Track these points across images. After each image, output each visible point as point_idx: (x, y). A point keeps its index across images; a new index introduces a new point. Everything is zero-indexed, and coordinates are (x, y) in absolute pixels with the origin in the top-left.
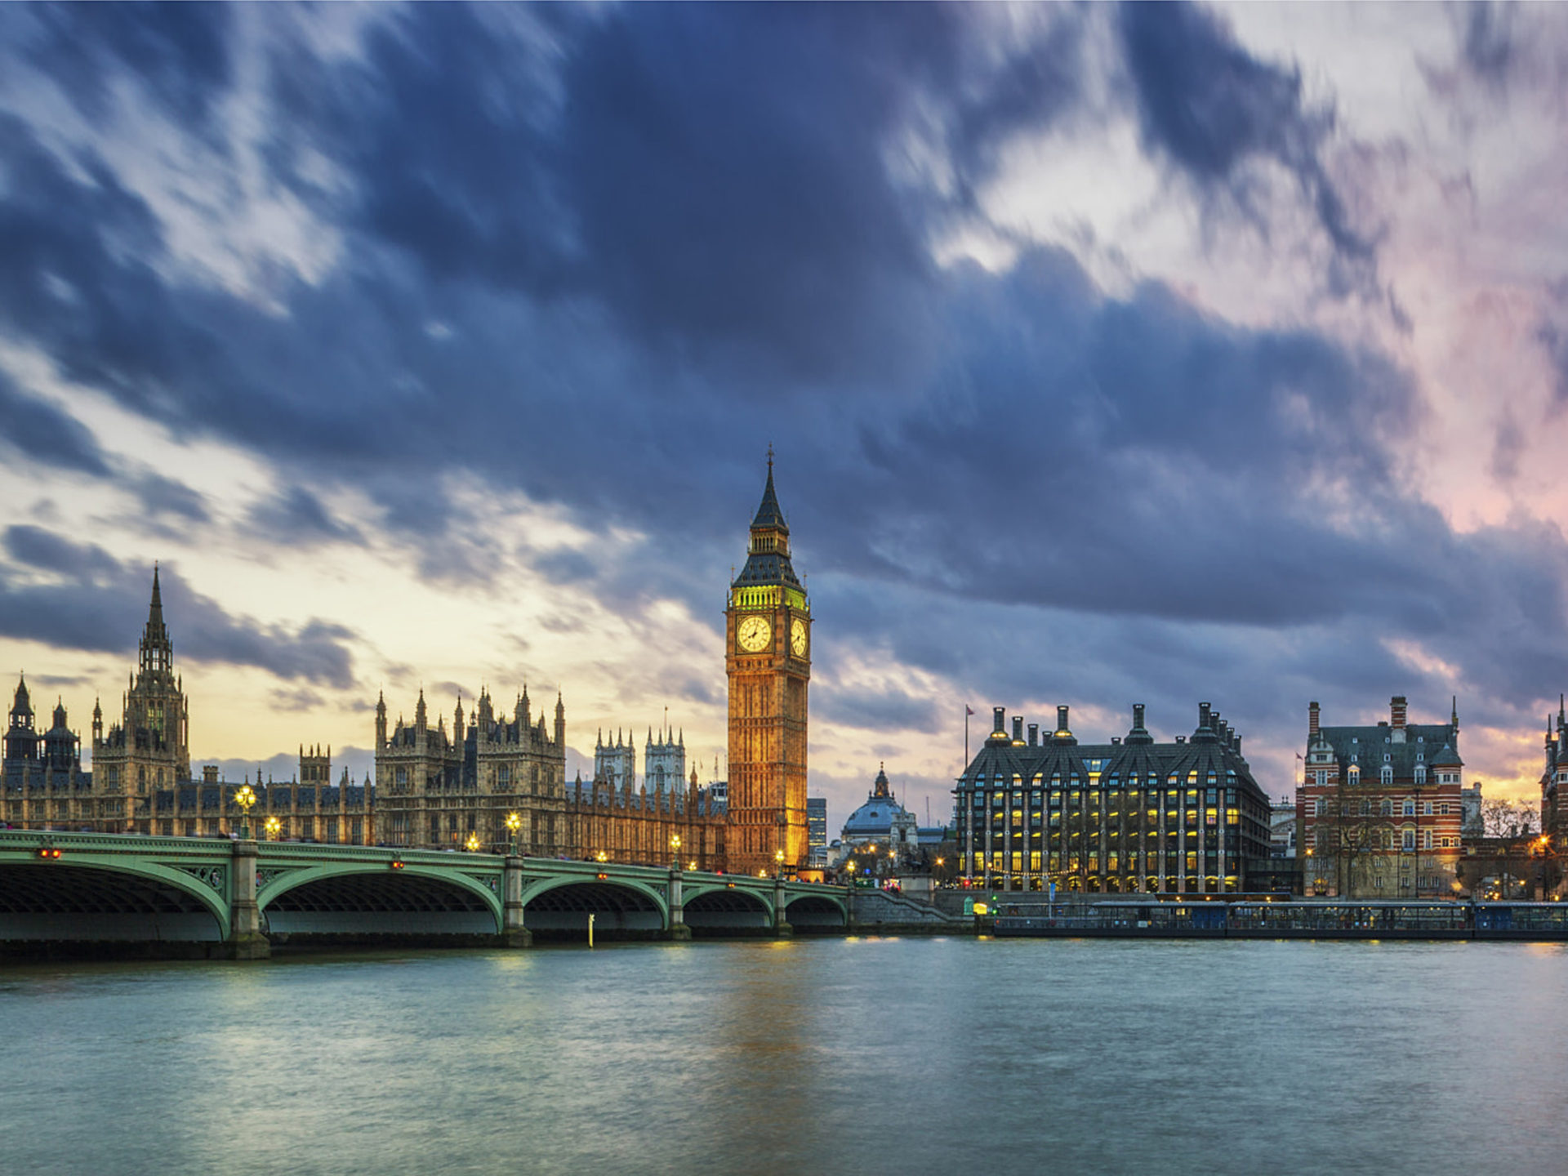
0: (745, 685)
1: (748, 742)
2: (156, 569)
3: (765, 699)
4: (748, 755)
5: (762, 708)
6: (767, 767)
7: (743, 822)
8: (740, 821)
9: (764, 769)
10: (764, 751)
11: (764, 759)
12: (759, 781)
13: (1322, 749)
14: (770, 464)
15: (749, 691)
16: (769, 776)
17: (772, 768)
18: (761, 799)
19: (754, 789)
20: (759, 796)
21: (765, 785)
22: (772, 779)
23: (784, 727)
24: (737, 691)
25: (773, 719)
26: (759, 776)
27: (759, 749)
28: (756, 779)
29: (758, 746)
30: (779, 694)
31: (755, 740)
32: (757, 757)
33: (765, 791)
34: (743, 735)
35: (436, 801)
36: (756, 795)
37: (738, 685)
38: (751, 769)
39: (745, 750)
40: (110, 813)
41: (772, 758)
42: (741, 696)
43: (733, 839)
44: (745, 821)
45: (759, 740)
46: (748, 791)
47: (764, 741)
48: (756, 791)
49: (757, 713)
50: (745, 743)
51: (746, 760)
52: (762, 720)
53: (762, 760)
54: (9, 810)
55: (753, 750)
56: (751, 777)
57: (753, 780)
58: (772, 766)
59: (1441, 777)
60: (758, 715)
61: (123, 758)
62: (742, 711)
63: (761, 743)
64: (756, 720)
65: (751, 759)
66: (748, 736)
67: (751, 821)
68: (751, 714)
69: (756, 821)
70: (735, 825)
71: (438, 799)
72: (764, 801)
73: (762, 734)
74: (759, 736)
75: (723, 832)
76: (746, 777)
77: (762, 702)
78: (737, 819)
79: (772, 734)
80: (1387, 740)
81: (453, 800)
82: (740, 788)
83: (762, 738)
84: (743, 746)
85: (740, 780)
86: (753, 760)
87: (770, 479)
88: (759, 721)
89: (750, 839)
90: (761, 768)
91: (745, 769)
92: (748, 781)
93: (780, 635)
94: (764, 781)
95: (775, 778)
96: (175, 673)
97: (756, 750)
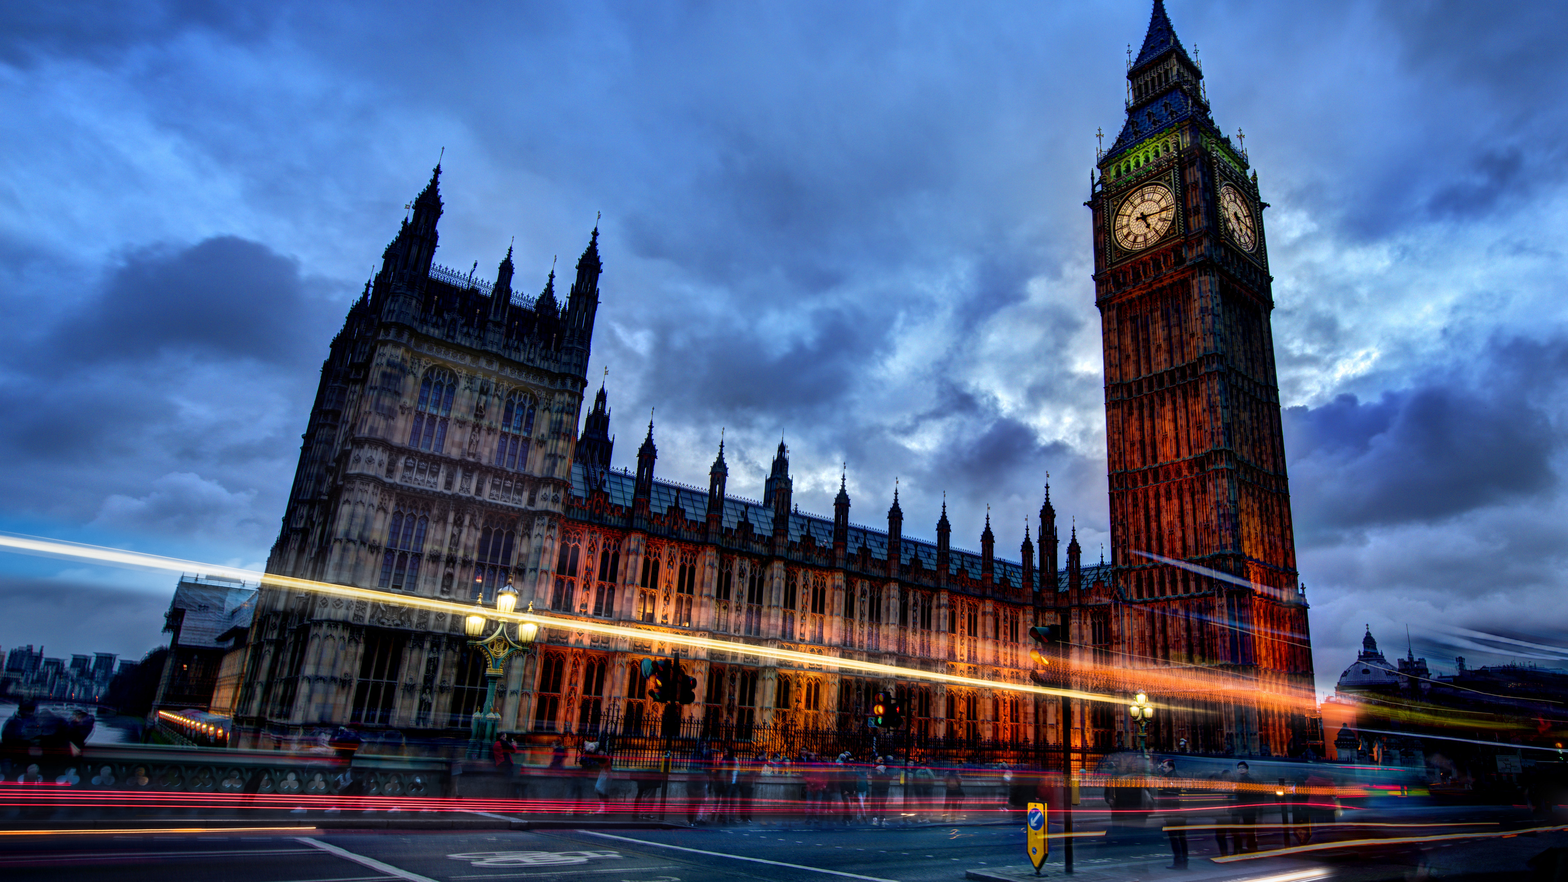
0: (1134, 320)
1: (1147, 424)
3: (1176, 332)
4: (1149, 451)
5: (1170, 352)
6: (1190, 469)
7: (1146, 597)
8: (1140, 595)
9: (1185, 472)
10: (1183, 435)
11: (1184, 451)
12: (1175, 501)
15: (1142, 327)
16: (1197, 485)
17: (1202, 468)
18: (1183, 539)
19: (1165, 519)
20: (1178, 534)
21: (1188, 507)
22: (1204, 491)
23: (1222, 375)
24: (1121, 333)
25: (1194, 367)
26: (1174, 492)
27: (1171, 434)
28: (1169, 499)
29: (1169, 427)
30: (1203, 310)
31: (1163, 418)
32: (1167, 451)
33: (1189, 520)
34: (1136, 413)
36: (1172, 533)
37: (1120, 322)
38: (1156, 479)
39: (1142, 442)
41: (1200, 446)
42: (1128, 340)
43: (1127, 633)
44: (1151, 594)
45: (1169, 415)
46: (1154, 525)
47: (1182, 414)
48: (1170, 523)
49: (1161, 364)
50: (1142, 429)
51: (1144, 463)
52: (1171, 374)
53: (1178, 455)
55: (1159, 438)
56: (1157, 496)
57: (1163, 502)
58: (1199, 463)
60: (1164, 367)
62: (1131, 369)
63: (1175, 420)
64: (1160, 376)
65: (1155, 458)
66: (1146, 413)
67: (1163, 592)
68: (1150, 370)
69: (1174, 591)
70: (1131, 602)
72: (1191, 542)
73: (1174, 403)
74: (1168, 406)
75: (1108, 622)
76: (1146, 496)
77: (1169, 338)
78: (1133, 588)
79: (1197, 395)
82: (1137, 523)
83: (1174, 410)
84: (1137, 436)
85: (1135, 505)
86: (1160, 459)
88: (1166, 378)
89: (1164, 631)
90: (1179, 473)
91: (1145, 482)
92: (1152, 505)
93: (1195, 199)
94: (1187, 498)
95: (1210, 486)
97: (1165, 437)
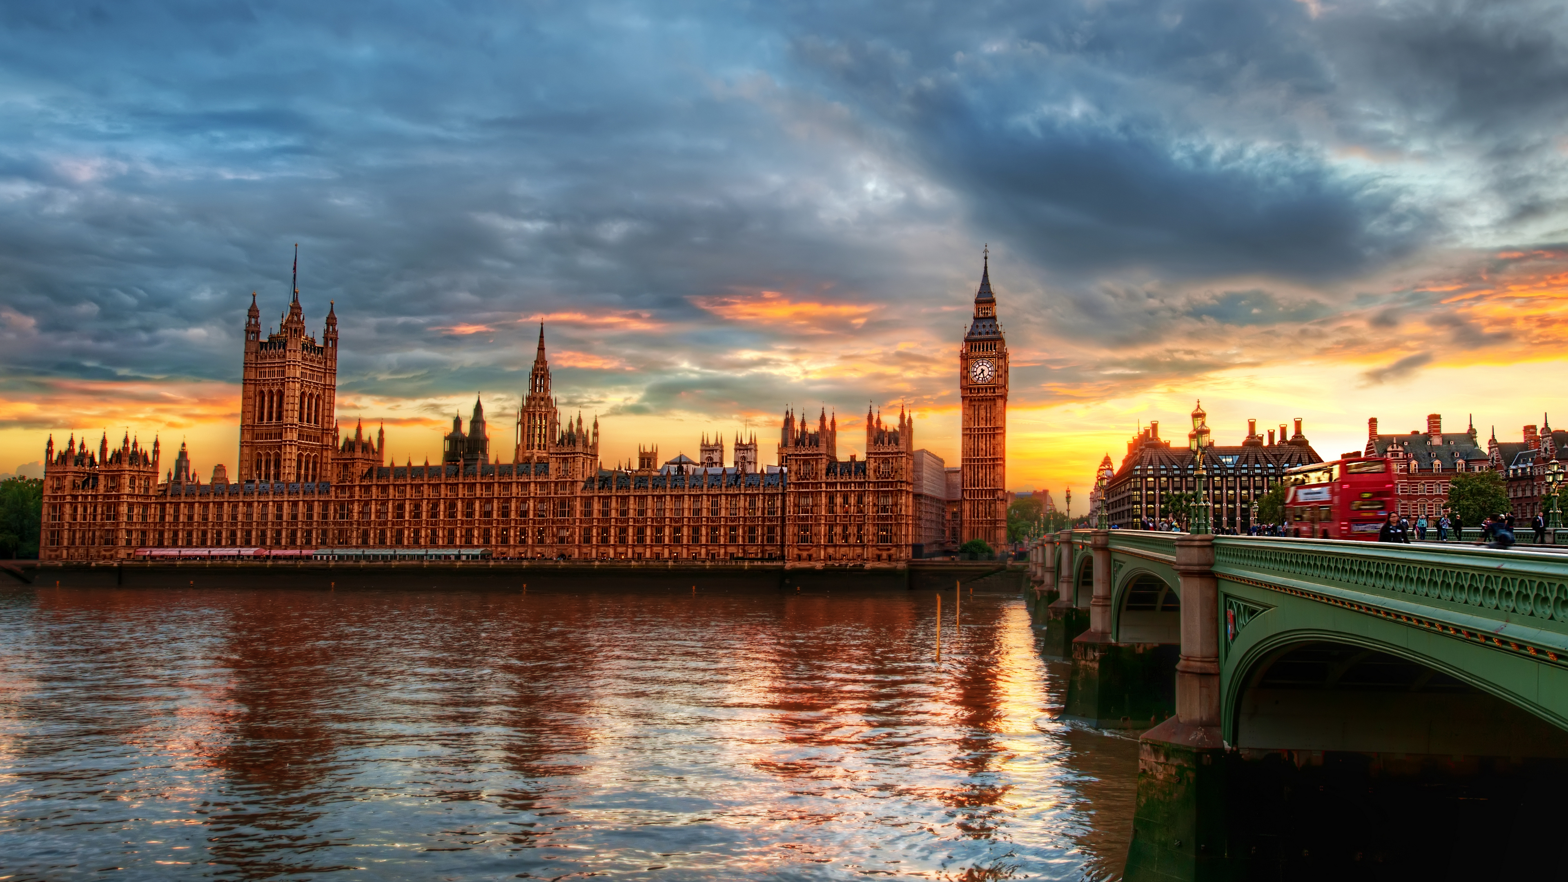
0: (974, 406)
1: (976, 443)
2: (542, 324)
3: (989, 415)
4: (976, 452)
5: (986, 421)
6: (990, 461)
7: (972, 498)
8: (970, 497)
9: (988, 462)
10: (988, 450)
11: (988, 455)
12: (984, 470)
13: (1395, 449)
14: (986, 258)
15: (977, 410)
17: (994, 462)
18: (985, 482)
19: (980, 475)
20: (984, 480)
22: (994, 469)
24: (969, 409)
25: (994, 429)
26: (984, 467)
27: (984, 449)
28: (982, 469)
29: (984, 446)
30: (1000, 412)
31: (982, 443)
32: (982, 454)
33: (988, 477)
34: (972, 439)
35: (834, 484)
37: (969, 405)
38: (978, 462)
39: (974, 449)
40: (563, 492)
42: (971, 413)
43: (966, 509)
44: (974, 497)
45: (984, 442)
46: (976, 476)
48: (982, 477)
49: (983, 424)
50: (974, 444)
51: (974, 456)
52: (986, 429)
53: (986, 456)
54: (482, 490)
55: (980, 449)
57: (980, 469)
58: (993, 460)
59: (1477, 468)
60: (984, 426)
61: (574, 453)
62: (972, 423)
63: (986, 444)
64: (982, 428)
65: (978, 455)
67: (978, 497)
68: (978, 425)
69: (982, 497)
70: (967, 500)
71: (836, 484)
73: (986, 438)
74: (984, 439)
76: (974, 467)
77: (986, 416)
78: (968, 495)
79: (994, 438)
80: (1428, 443)
81: (845, 484)
82: (970, 475)
83: (986, 441)
84: (972, 446)
85: (970, 469)
86: (980, 456)
87: (986, 268)
88: (984, 429)
90: (986, 462)
91: (974, 462)
92: (976, 470)
93: (1000, 372)
95: (996, 468)
96: (553, 397)
97: (982, 449)
